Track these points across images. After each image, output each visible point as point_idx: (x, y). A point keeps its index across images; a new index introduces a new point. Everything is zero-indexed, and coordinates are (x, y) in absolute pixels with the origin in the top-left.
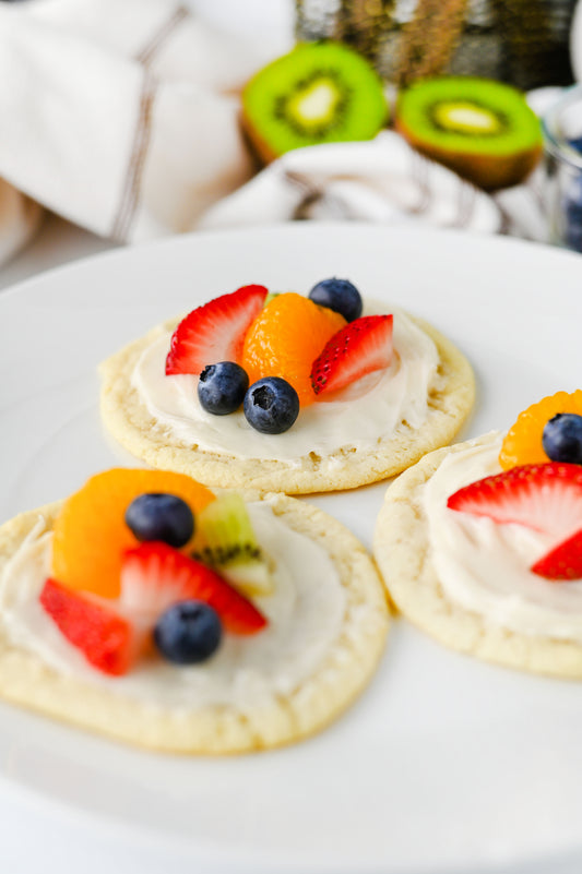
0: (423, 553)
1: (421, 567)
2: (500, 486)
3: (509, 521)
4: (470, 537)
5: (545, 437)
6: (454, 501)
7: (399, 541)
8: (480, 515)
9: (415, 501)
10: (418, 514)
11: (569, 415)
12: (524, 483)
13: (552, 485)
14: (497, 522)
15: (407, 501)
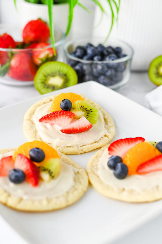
0: (36, 132)
1: (36, 135)
2: (51, 116)
3: (54, 124)
4: (46, 128)
5: (61, 104)
6: (41, 120)
7: (30, 130)
8: (47, 123)
9: (31, 120)
10: (33, 123)
11: (66, 100)
12: (57, 116)
13: (63, 116)
14: (51, 124)
15: (30, 120)
